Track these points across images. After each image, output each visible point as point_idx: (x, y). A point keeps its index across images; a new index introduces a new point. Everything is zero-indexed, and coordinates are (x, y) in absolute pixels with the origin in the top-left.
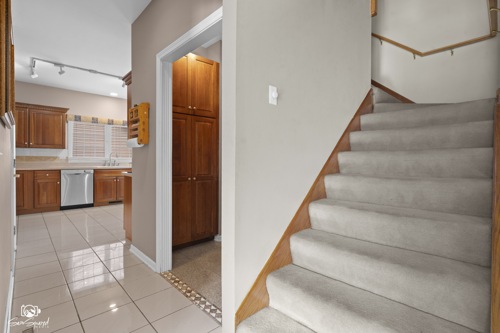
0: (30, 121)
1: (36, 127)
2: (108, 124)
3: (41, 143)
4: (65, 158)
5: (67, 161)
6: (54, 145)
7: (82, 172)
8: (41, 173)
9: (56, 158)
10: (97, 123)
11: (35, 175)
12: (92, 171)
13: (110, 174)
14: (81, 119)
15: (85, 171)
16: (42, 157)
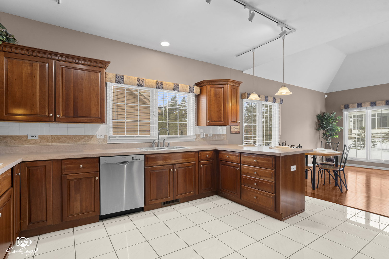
0: (57, 80)
1: (66, 90)
2: (157, 88)
3: (72, 115)
4: (103, 137)
5: (106, 141)
6: (90, 117)
7: (129, 159)
8: (71, 164)
9: (92, 137)
10: (144, 86)
11: (63, 167)
12: (142, 158)
13: (165, 161)
14: (124, 79)
15: (133, 158)
16: (74, 136)
